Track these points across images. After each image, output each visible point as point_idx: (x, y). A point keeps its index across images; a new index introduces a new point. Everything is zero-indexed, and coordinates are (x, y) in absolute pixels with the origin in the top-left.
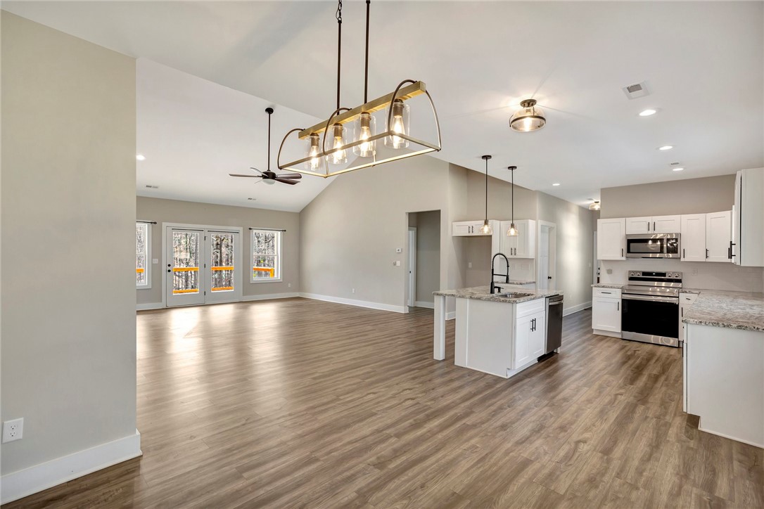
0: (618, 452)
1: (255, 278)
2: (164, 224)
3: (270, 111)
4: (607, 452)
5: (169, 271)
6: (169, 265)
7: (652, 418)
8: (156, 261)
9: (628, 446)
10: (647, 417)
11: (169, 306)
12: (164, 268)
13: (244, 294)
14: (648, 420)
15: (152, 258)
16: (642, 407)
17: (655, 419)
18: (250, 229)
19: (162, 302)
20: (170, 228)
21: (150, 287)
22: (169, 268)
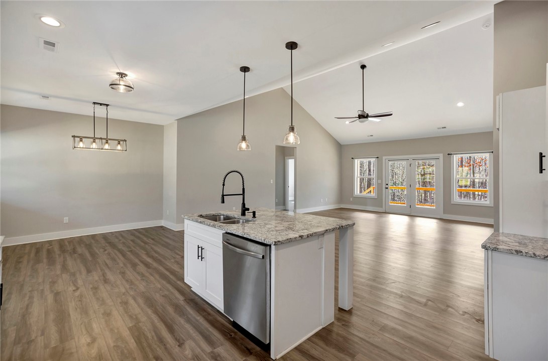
0: (50, 298)
1: (456, 199)
2: (384, 158)
3: (363, 67)
4: (57, 294)
5: (387, 188)
6: (387, 184)
7: (36, 337)
8: (380, 181)
9: (45, 304)
10: (43, 334)
11: (387, 211)
12: (384, 186)
13: (444, 213)
14: (40, 333)
15: (378, 180)
16: (53, 344)
17: (33, 337)
18: (449, 154)
19: (382, 207)
20: (387, 160)
21: (376, 198)
22: (387, 186)
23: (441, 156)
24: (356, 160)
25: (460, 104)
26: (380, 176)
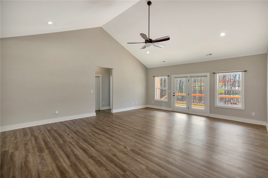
1: (218, 104)
2: (172, 76)
3: (149, 3)
5: (174, 96)
6: (174, 93)
8: (170, 91)
11: (174, 110)
12: (172, 94)
13: (210, 113)
15: (168, 90)
18: (213, 73)
19: (171, 108)
20: (174, 77)
21: (168, 102)
22: (174, 94)
23: (208, 74)
24: (156, 78)
25: (223, 34)
26: (170, 88)
